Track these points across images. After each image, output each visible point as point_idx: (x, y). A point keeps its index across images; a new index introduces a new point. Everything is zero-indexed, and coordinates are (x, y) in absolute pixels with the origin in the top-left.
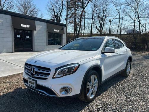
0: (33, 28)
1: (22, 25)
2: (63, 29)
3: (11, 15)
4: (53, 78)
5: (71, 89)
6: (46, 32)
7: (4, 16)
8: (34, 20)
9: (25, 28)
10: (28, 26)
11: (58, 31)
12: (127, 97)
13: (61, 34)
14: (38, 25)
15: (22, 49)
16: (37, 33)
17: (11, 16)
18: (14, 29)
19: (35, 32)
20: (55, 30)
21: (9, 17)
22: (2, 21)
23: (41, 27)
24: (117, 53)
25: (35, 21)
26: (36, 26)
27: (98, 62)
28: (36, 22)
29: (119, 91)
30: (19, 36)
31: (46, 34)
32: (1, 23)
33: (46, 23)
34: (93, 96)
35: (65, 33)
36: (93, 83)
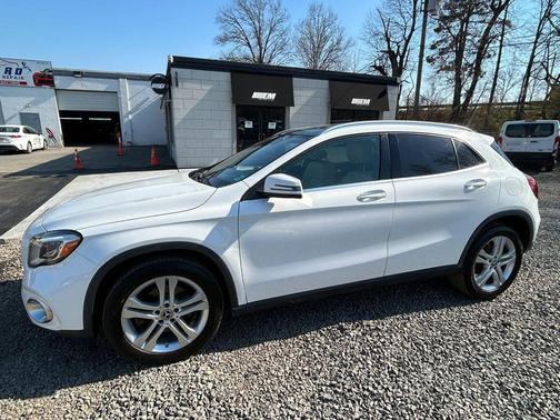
0: (286, 99)
1: (256, 95)
3: (231, 71)
6: (326, 109)
7: (214, 74)
8: (291, 76)
9: (263, 101)
10: (272, 96)
11: (367, 102)
13: (377, 112)
14: (302, 88)
16: (298, 113)
17: (229, 74)
18: (238, 107)
19: (292, 111)
20: (355, 101)
21: (225, 77)
22: (208, 88)
23: (309, 93)
25: (295, 79)
26: (296, 93)
28: (297, 81)
30: (249, 125)
31: (326, 113)
32: (207, 95)
33: (326, 82)
34: (173, 348)
35: (392, 106)
36: (173, 305)
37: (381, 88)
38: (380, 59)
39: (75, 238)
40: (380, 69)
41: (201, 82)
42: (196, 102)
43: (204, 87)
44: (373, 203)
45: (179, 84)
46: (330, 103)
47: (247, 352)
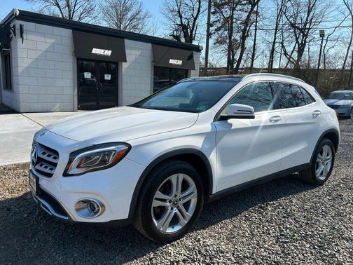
0: (120, 56)
1: (95, 51)
2: (191, 57)
3: (73, 29)
4: (66, 174)
5: (103, 206)
6: (150, 66)
7: (57, 30)
8: (123, 38)
9: (100, 56)
10: (108, 53)
11: (180, 62)
12: (277, 242)
13: (187, 71)
14: (131, 48)
15: (94, 103)
16: (129, 67)
17: (71, 31)
18: (78, 59)
19: (125, 65)
20: (172, 61)
21: (67, 33)
22: (53, 41)
23: (138, 53)
24: (277, 121)
25: (126, 40)
26: (127, 51)
27: (197, 143)
28: (127, 42)
29: (268, 221)
30: (88, 75)
31: (150, 69)
32: (50, 47)
33: (149, 45)
34: (177, 228)
35: (197, 67)
36: (180, 195)
37: (189, 53)
38: (177, 30)
39: (125, 148)
40: (177, 37)
41: (44, 35)
42: (39, 53)
43: (47, 40)
44: (276, 123)
45: (24, 36)
46: (153, 62)
47: (217, 228)
